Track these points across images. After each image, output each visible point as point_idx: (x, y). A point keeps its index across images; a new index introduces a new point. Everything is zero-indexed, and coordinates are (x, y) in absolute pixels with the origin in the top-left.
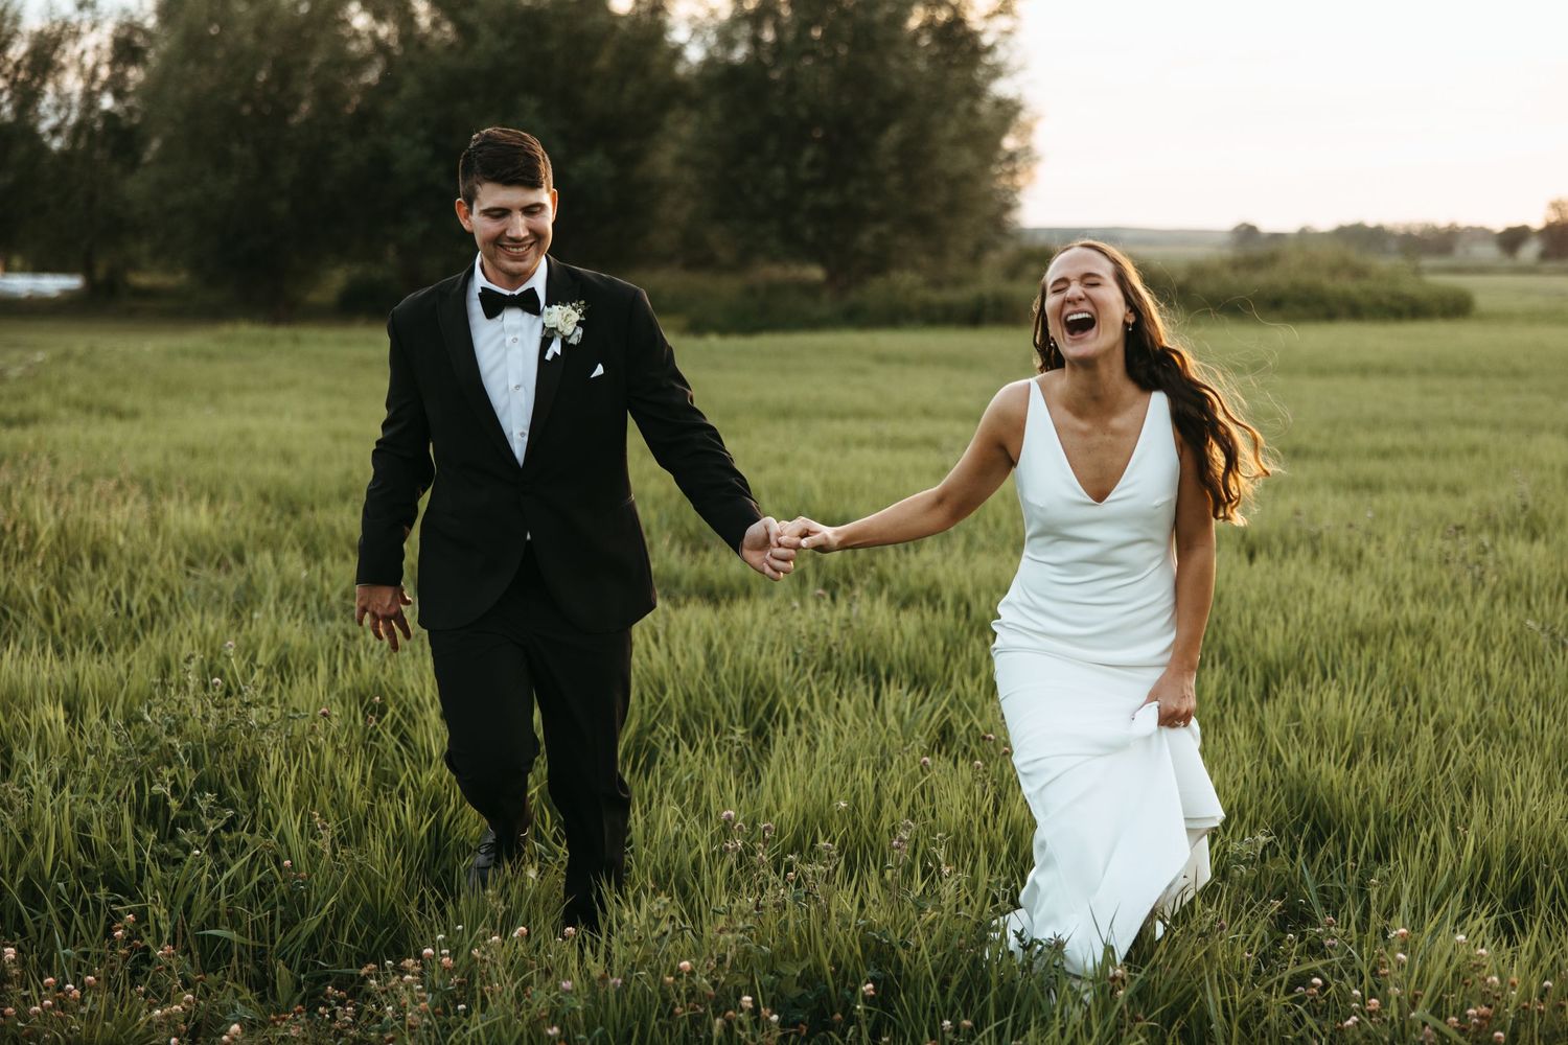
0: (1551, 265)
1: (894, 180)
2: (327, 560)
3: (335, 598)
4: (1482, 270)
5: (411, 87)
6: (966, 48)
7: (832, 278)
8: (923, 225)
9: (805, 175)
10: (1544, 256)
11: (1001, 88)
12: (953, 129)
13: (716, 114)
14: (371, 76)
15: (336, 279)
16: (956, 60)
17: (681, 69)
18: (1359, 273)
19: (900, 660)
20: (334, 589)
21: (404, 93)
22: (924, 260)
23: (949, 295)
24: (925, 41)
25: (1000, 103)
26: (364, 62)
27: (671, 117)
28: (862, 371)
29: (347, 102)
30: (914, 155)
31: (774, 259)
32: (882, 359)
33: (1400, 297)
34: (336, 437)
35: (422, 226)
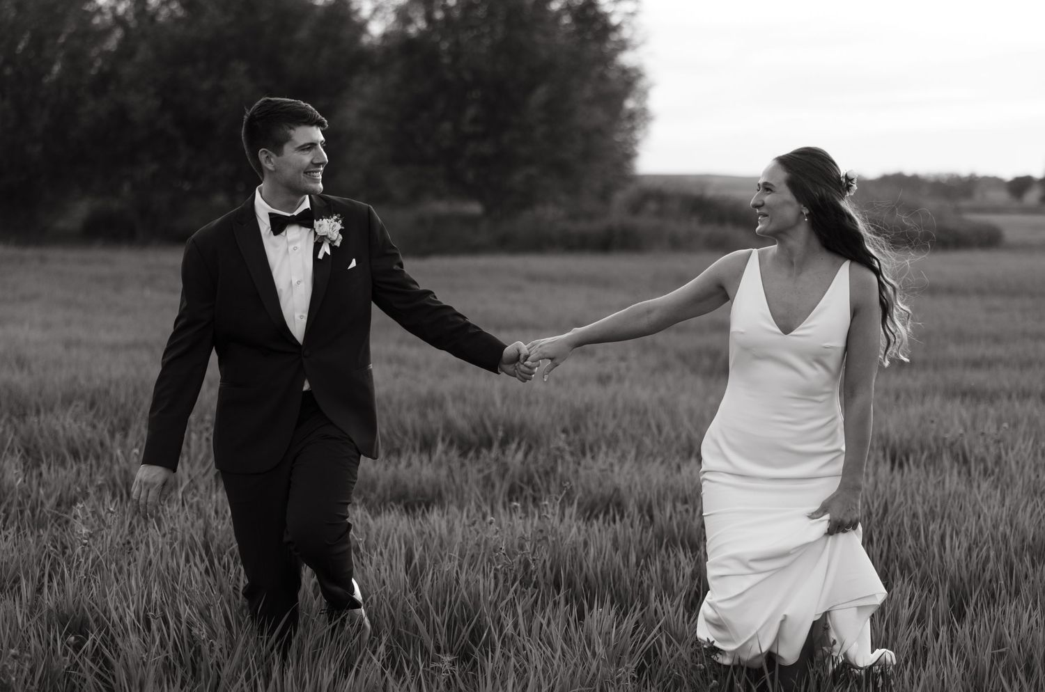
1: (541, 131)
2: (44, 467)
3: (49, 505)
4: (997, 210)
5: (144, 52)
6: (598, 27)
7: (488, 212)
8: (562, 169)
9: (468, 129)
11: (627, 59)
12: (588, 92)
14: (112, 44)
15: (80, 210)
16: (589, 36)
17: (365, 40)
19: (596, 574)
20: (48, 497)
21: (139, 58)
22: (563, 197)
23: (583, 226)
24: (566, 20)
25: (624, 71)
26: (106, 32)
27: (357, 79)
28: (518, 289)
29: (91, 65)
30: (557, 111)
31: (439, 196)
32: (533, 278)
33: (946, 231)
34: (68, 345)
35: (153, 168)
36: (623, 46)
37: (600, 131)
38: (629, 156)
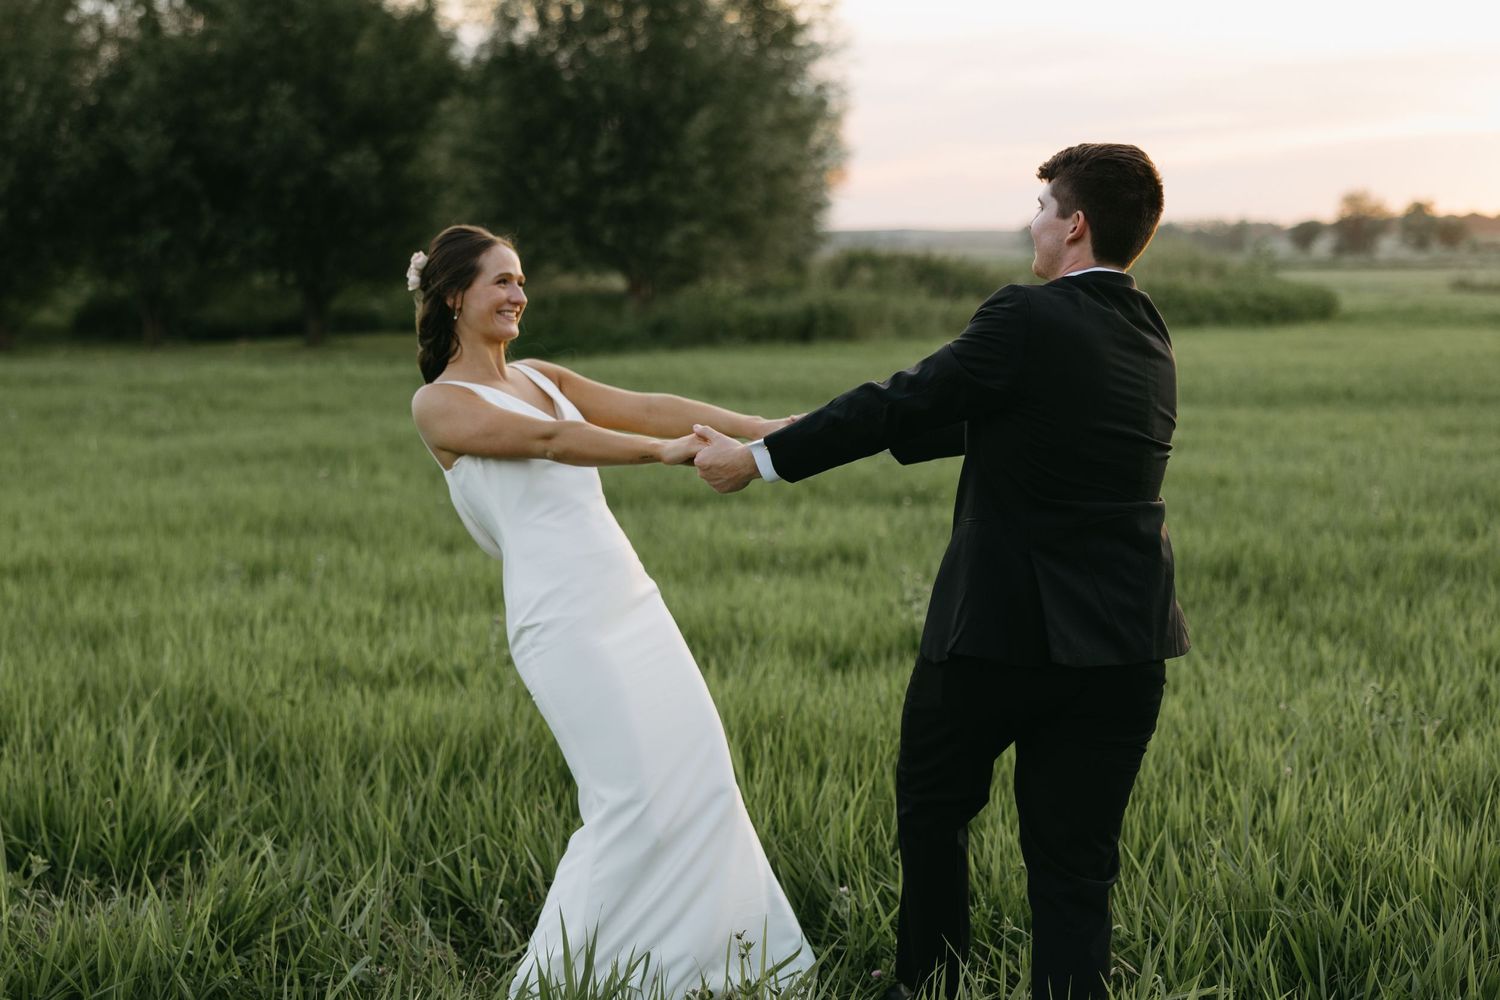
0: (1348, 259)
1: (704, 174)
5: (146, 77)
6: (781, 25)
7: (634, 288)
8: (737, 226)
9: (601, 168)
10: (1339, 250)
11: (821, 70)
12: (770, 114)
13: (496, 104)
15: (74, 294)
16: (768, 40)
18: (1219, 271)
21: (137, 83)
22: (739, 266)
23: (766, 307)
27: (445, 106)
29: (76, 99)
30: (725, 145)
31: (568, 266)
33: (1263, 298)
35: (162, 235)
36: (817, 52)
37: (787, 171)
38: (820, 206)
